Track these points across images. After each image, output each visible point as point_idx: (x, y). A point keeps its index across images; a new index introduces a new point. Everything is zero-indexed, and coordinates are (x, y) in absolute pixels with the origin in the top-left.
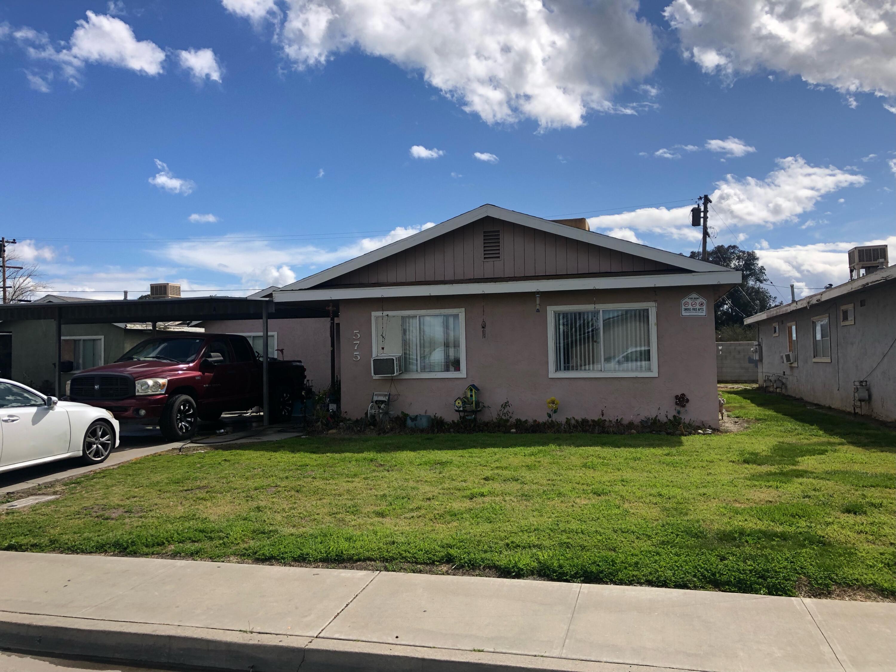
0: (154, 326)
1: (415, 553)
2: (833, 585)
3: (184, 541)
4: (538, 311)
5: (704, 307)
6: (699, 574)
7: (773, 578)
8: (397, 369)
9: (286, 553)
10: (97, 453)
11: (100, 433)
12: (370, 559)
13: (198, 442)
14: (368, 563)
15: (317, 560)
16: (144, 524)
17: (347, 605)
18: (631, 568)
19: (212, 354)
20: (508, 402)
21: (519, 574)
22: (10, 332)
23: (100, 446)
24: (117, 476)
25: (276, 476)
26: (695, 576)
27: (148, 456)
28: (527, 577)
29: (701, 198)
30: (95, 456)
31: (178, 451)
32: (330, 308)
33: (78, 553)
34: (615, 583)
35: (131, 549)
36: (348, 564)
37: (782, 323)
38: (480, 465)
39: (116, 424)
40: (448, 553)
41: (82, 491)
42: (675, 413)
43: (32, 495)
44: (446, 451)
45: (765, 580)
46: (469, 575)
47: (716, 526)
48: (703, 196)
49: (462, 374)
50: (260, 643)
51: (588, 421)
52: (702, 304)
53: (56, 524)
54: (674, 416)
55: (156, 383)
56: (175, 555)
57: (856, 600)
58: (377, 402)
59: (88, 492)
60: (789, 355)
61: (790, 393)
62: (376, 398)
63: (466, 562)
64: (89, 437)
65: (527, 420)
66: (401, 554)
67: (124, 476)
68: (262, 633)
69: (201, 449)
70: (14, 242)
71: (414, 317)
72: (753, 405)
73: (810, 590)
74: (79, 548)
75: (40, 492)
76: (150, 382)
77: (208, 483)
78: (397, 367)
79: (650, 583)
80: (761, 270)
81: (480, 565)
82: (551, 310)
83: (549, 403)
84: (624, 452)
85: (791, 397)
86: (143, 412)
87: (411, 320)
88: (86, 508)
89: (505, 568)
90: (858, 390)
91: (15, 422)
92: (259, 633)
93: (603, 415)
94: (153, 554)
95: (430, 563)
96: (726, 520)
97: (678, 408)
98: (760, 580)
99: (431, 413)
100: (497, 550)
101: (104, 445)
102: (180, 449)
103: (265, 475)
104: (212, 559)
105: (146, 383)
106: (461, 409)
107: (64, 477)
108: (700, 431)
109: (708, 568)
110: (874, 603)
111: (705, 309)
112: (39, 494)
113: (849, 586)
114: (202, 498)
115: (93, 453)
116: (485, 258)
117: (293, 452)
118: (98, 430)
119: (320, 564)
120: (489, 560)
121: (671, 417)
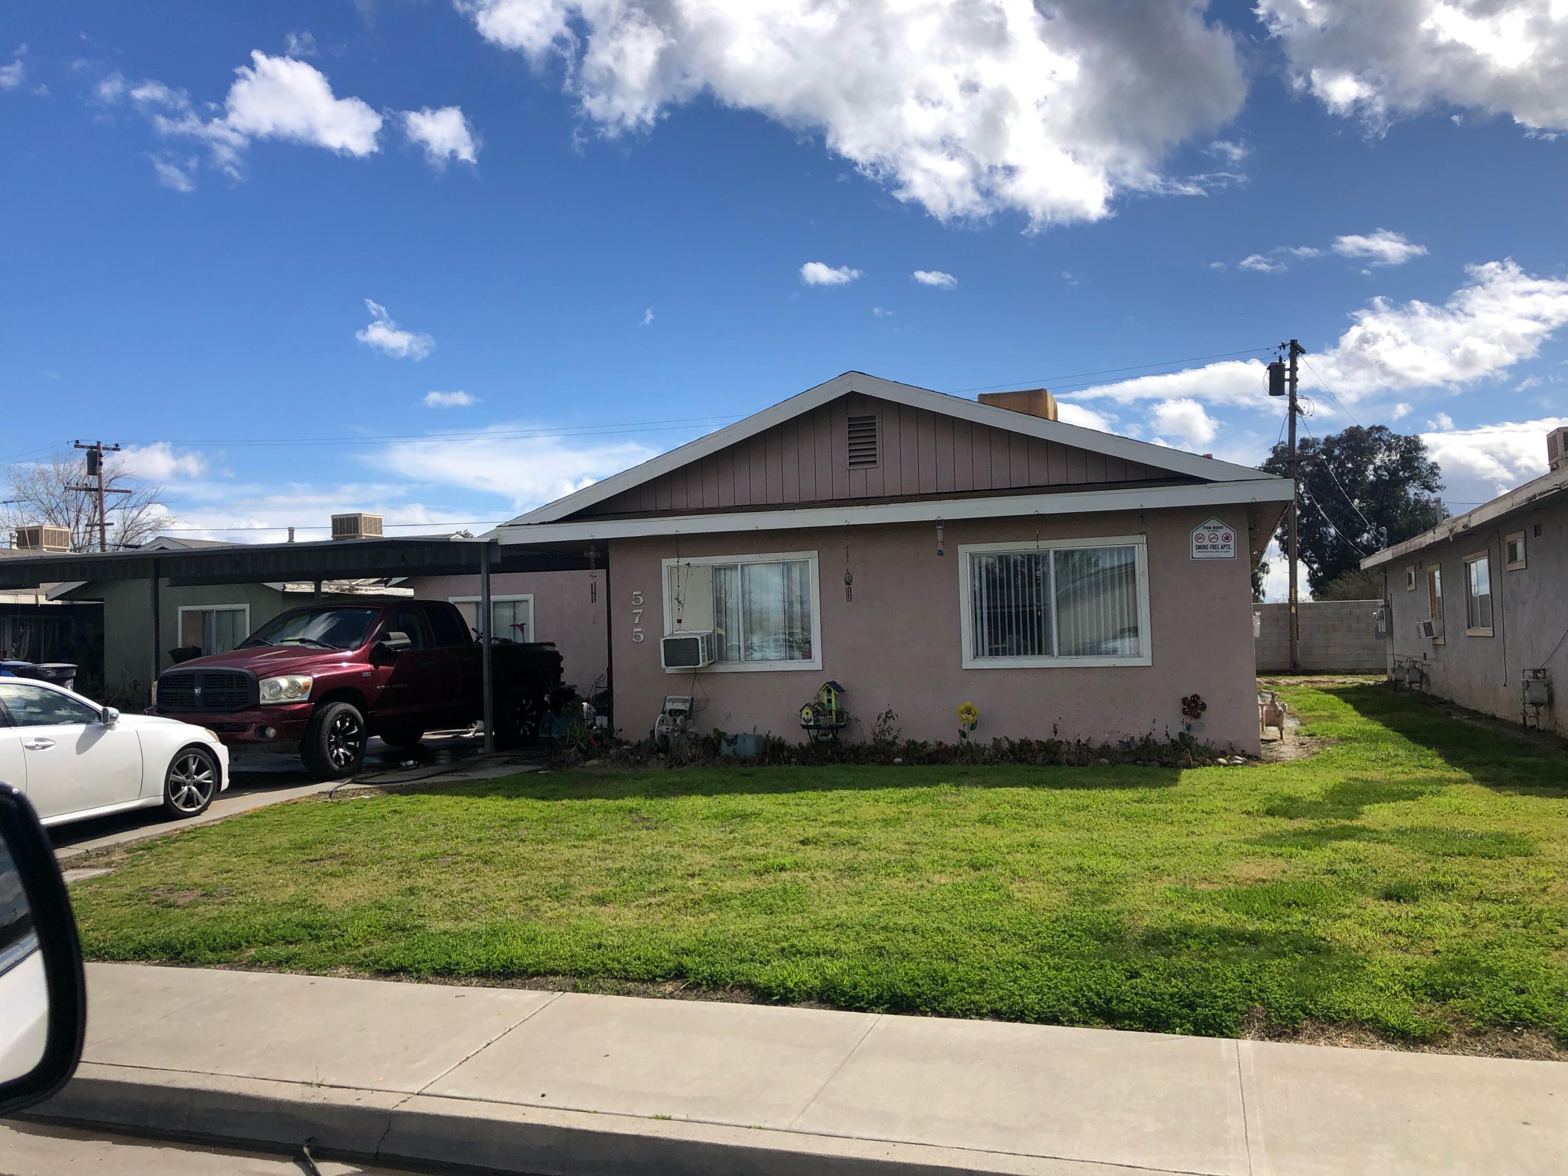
0: (318, 587)
1: (627, 964)
2: (1306, 1019)
3: (273, 941)
4: (940, 553)
5: (1232, 543)
6: (1083, 1001)
7: (1207, 1006)
8: (703, 656)
9: (425, 961)
10: (190, 800)
11: (194, 767)
12: (554, 973)
13: (364, 781)
14: (551, 978)
15: (470, 973)
16: (221, 915)
17: (489, 1044)
18: (970, 990)
19: (391, 634)
20: (891, 711)
21: (786, 999)
22: (102, 600)
23: (194, 789)
24: (214, 837)
25: (463, 837)
26: (1075, 1004)
27: (276, 804)
28: (799, 1003)
29: (1284, 346)
30: (185, 805)
31: (328, 796)
32: (592, 553)
33: (105, 961)
34: (940, 1015)
35: (186, 954)
36: (519, 980)
37: (1421, 567)
38: (806, 819)
39: (222, 752)
40: (679, 963)
41: (150, 862)
42: (1182, 729)
43: (72, 868)
44: (760, 796)
45: (1194, 1010)
46: (706, 999)
47: (1147, 921)
48: (1287, 341)
49: (816, 663)
50: (325, 1102)
51: (1030, 744)
52: (1227, 538)
53: (88, 915)
54: (1181, 734)
55: (293, 683)
56: (253, 965)
57: (1337, 1045)
58: (671, 712)
59: (159, 864)
60: (1430, 624)
61: (1434, 691)
62: (669, 706)
63: (704, 978)
64: (175, 773)
65: (925, 742)
66: (605, 965)
67: (225, 838)
68: (336, 1087)
69: (365, 794)
70: (117, 448)
71: (734, 567)
72: (1355, 713)
73: (1266, 1028)
74: (107, 953)
75: (86, 863)
76: (283, 682)
77: (351, 849)
78: (703, 652)
79: (997, 1015)
80: (1431, 468)
81: (728, 983)
82: (965, 551)
83: (962, 713)
84: (1065, 797)
85: (1437, 698)
86: (271, 732)
87: (728, 573)
88: (145, 889)
89: (766, 988)
90: (1529, 686)
91: (47, 749)
92: (332, 1086)
93: (1056, 732)
94: (219, 962)
95: (649, 980)
96: (1169, 910)
97: (1188, 720)
98: (1185, 1011)
99: (762, 732)
100: (762, 959)
101: (201, 786)
102: (331, 794)
103: (446, 836)
104: (309, 971)
105: (277, 684)
106: (812, 723)
107: (129, 839)
108: (1221, 760)
109: (1101, 991)
110: (1368, 1051)
111: (1232, 547)
112: (84, 867)
113: (1333, 1022)
114: (331, 874)
115: (182, 800)
116: (851, 464)
117: (509, 797)
118: (191, 761)
119: (475, 980)
120: (743, 974)
121: (1174, 735)
